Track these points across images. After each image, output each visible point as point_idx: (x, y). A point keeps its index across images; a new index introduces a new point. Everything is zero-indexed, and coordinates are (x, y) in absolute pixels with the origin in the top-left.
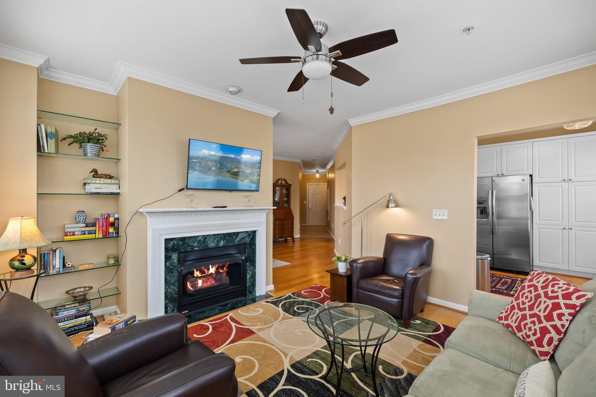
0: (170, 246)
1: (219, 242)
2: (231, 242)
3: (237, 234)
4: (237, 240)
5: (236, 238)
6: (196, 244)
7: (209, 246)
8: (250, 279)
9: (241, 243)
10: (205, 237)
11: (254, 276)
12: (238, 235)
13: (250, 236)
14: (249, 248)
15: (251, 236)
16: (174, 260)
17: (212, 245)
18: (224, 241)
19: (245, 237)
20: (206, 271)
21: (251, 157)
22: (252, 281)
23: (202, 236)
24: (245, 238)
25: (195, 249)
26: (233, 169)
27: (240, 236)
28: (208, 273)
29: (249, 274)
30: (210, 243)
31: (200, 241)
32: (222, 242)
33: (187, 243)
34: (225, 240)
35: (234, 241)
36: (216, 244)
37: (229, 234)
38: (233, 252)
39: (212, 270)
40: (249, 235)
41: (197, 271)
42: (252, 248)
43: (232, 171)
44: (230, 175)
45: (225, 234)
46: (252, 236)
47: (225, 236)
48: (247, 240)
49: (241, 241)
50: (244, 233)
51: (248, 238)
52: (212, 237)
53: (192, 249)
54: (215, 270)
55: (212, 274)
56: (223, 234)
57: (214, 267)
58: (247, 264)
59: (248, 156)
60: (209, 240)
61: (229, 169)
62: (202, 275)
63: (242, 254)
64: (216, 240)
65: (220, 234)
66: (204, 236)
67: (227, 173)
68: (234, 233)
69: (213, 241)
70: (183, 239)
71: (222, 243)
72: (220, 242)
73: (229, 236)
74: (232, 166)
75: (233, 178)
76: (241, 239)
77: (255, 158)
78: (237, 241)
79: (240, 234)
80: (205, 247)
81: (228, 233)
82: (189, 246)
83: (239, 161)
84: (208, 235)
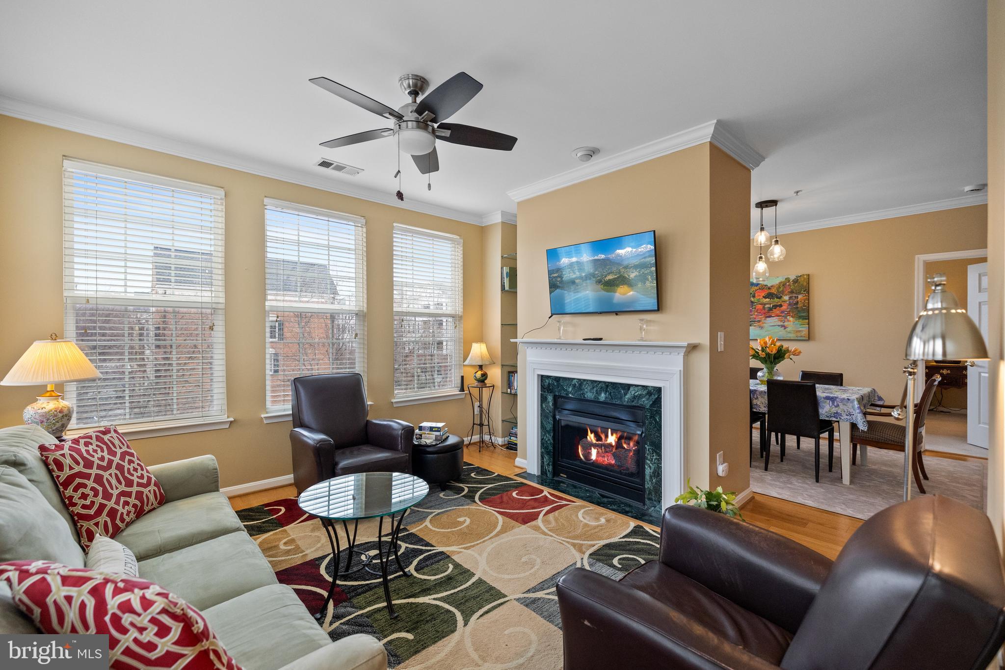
0: (546, 384)
1: (598, 393)
2: (617, 399)
3: (628, 386)
4: (626, 397)
5: (625, 394)
6: (570, 389)
7: (586, 396)
8: (651, 477)
9: (633, 404)
10: (581, 382)
11: (658, 474)
12: (629, 389)
13: (650, 396)
14: (650, 418)
15: (654, 397)
16: (549, 402)
17: (590, 395)
18: (605, 394)
19: (640, 395)
20: (603, 437)
21: (634, 250)
22: (656, 484)
23: (577, 379)
24: (642, 398)
25: (570, 395)
26: (606, 277)
27: (633, 393)
28: (606, 442)
29: (650, 467)
30: (587, 392)
31: (574, 386)
32: (603, 395)
33: (562, 386)
34: (608, 393)
35: (621, 398)
36: (595, 396)
37: (614, 385)
38: (624, 416)
39: (612, 439)
40: (650, 394)
41: (591, 433)
42: (655, 420)
43: (604, 280)
44: (602, 286)
45: (607, 384)
46: (656, 396)
47: (607, 386)
48: (646, 402)
49: (633, 401)
50: (639, 388)
51: (648, 399)
52: (590, 383)
53: (567, 394)
54: (617, 440)
55: (610, 445)
56: (605, 382)
57: (614, 435)
58: (646, 446)
59: (629, 249)
60: (586, 387)
61: (599, 278)
62: (597, 442)
63: (639, 426)
64: (595, 389)
65: (600, 382)
66: (579, 380)
67: (597, 284)
68: (621, 384)
69: (591, 390)
70: (558, 379)
71: (603, 397)
72: (601, 393)
73: (614, 389)
74: (604, 272)
75: (607, 292)
76: (634, 397)
77: (642, 249)
78: (626, 400)
79: (631, 389)
80: (581, 397)
81: (612, 383)
82: (564, 389)
83: (614, 262)
84: (584, 380)
